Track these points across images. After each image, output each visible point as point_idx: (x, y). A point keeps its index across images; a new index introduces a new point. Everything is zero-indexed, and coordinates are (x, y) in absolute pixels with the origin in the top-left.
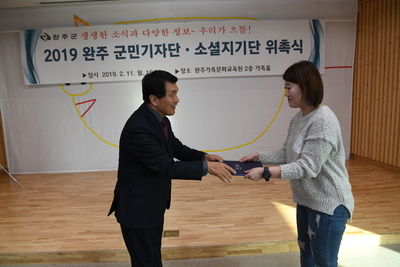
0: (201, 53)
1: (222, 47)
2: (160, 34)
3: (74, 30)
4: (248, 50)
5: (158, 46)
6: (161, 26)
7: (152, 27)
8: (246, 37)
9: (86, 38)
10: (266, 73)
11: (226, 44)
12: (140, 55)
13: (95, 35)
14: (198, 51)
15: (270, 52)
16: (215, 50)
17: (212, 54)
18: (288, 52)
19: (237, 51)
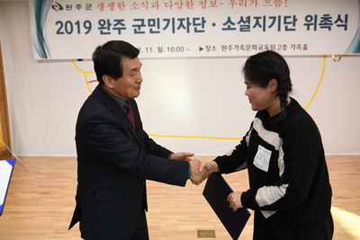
0: (229, 28)
1: (253, 22)
2: (184, 7)
4: (283, 26)
5: (181, 20)
8: (282, 11)
9: (102, 9)
10: (303, 52)
11: (257, 18)
12: (161, 30)
13: (113, 5)
14: (226, 27)
15: (308, 29)
16: (245, 25)
17: (241, 30)
18: (330, 29)
19: (270, 27)
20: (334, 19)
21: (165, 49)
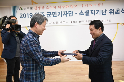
0: (82, 15)
1: (90, 12)
2: (65, 7)
3: (31, 6)
4: (101, 13)
5: (64, 12)
6: (66, 4)
7: (62, 4)
8: (101, 8)
9: (36, 9)
10: (109, 23)
11: (92, 11)
12: (57, 16)
13: (40, 7)
14: (81, 14)
15: (111, 14)
16: (87, 13)
17: (86, 15)
18: (119, 14)
19: (96, 14)
20: (121, 10)
21: (58, 22)
